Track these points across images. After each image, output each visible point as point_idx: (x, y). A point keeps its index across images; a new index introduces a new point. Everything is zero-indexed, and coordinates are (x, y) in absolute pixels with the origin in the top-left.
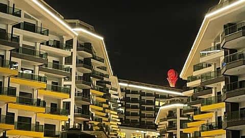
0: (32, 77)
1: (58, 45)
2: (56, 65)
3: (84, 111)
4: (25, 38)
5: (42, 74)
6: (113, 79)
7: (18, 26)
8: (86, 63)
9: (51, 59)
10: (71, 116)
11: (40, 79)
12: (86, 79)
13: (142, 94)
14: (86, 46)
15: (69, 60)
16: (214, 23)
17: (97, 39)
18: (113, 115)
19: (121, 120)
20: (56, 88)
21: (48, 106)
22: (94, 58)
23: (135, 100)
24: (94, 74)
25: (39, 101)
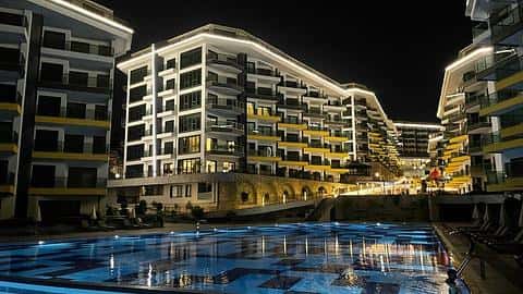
0: (319, 129)
1: (337, 104)
2: (337, 118)
3: (364, 148)
4: (312, 103)
5: (326, 126)
6: (389, 122)
7: (306, 95)
8: (363, 113)
9: (332, 115)
10: (354, 153)
11: (325, 129)
12: (363, 125)
13: (417, 130)
14: (361, 101)
15: (348, 112)
16: (455, 73)
17: (370, 95)
18: (392, 149)
19: (400, 152)
20: (338, 134)
21: (333, 147)
22: (369, 109)
23: (411, 136)
24: (370, 120)
25: (326, 144)
